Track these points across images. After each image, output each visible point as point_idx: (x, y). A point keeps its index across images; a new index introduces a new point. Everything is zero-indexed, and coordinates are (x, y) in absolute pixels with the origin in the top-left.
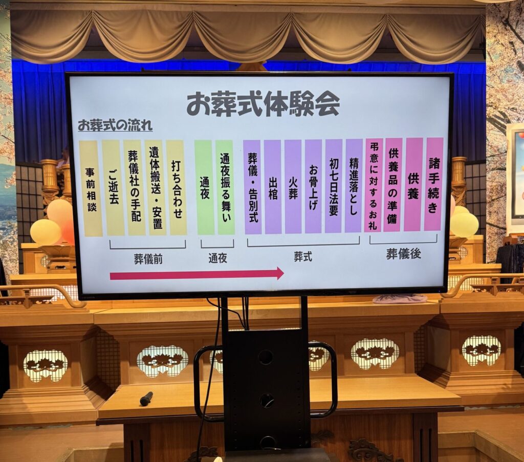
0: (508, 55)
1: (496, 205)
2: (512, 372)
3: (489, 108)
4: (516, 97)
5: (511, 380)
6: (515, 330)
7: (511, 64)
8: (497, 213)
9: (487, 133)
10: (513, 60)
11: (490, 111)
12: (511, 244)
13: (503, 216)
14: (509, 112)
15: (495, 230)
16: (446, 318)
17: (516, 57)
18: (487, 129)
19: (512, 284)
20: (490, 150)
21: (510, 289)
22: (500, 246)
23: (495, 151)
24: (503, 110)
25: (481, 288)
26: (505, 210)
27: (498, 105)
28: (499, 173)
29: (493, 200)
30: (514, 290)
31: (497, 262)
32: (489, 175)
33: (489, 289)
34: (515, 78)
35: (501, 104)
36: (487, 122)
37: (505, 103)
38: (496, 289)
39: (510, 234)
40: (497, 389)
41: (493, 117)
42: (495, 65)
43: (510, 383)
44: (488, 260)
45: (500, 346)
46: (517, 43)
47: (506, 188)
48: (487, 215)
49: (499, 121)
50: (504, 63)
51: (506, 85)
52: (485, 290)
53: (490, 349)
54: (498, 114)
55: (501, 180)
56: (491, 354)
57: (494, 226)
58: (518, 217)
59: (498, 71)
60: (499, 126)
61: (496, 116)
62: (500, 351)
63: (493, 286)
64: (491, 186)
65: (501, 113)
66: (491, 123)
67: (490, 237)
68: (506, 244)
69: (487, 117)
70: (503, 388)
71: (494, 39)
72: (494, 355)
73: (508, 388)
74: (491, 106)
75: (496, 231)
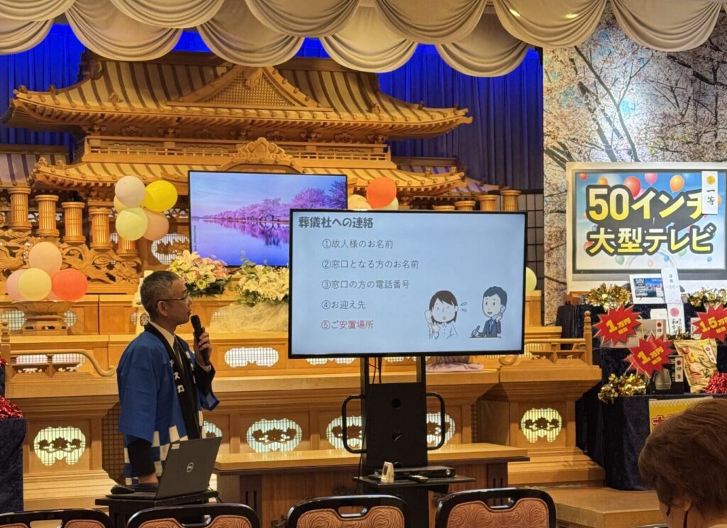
0: (569, 74)
1: (555, 254)
2: (573, 448)
3: (547, 137)
4: (577, 126)
5: (572, 456)
6: (576, 402)
7: (572, 86)
8: (557, 264)
9: (545, 169)
10: (573, 80)
11: (548, 142)
12: (572, 303)
13: (563, 268)
14: (569, 144)
15: (555, 284)
16: (505, 388)
17: (577, 78)
18: (544, 163)
19: (573, 350)
20: (548, 189)
21: (571, 356)
22: (560, 305)
23: (554, 190)
24: (562, 141)
25: (541, 354)
26: (565, 261)
27: (556, 134)
28: (559, 217)
29: (552, 249)
30: (575, 357)
31: (557, 324)
32: (547, 219)
33: (548, 355)
34: (576, 103)
35: (560, 133)
36: (545, 154)
37: (565, 132)
38: (555, 356)
39: (571, 293)
40: (558, 466)
41: (552, 149)
42: (553, 86)
43: (572, 459)
44: (546, 322)
45: (560, 420)
46: (578, 60)
47: (566, 234)
48: (545, 267)
49: (559, 153)
50: (564, 84)
51: (566, 111)
52: (544, 357)
53: (551, 424)
54: (557, 145)
55: (560, 225)
56: (551, 429)
57: (553, 280)
58: (579, 272)
59: (557, 93)
60: (559, 160)
61: (554, 147)
62: (560, 426)
63: (552, 353)
64: (550, 232)
65: (560, 144)
66: (549, 156)
67: (548, 293)
68: (566, 304)
69: (545, 148)
70: (564, 466)
71: (552, 55)
72: (554, 429)
73: (570, 465)
74: (549, 135)
75: (555, 286)
